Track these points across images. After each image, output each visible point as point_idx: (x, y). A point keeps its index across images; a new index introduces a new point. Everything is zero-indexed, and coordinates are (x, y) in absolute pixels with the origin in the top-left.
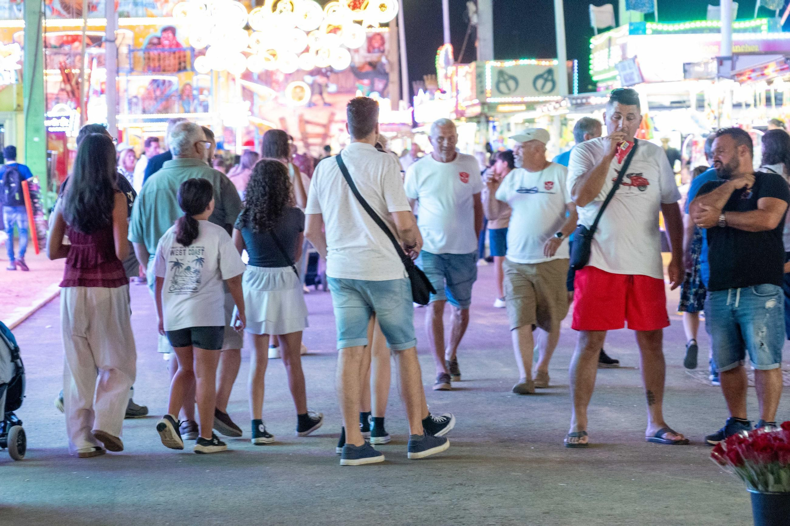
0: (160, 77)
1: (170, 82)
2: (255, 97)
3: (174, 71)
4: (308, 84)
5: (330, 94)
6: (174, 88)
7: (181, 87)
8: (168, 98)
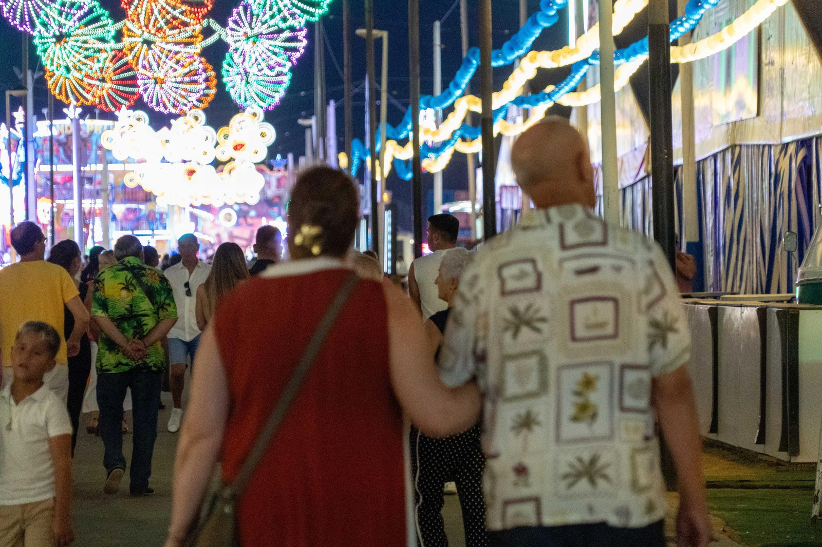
0: (134, 206)
1: (140, 210)
2: (199, 219)
3: (143, 201)
4: (236, 211)
5: (252, 218)
6: (143, 213)
7: (147, 212)
8: (138, 220)
